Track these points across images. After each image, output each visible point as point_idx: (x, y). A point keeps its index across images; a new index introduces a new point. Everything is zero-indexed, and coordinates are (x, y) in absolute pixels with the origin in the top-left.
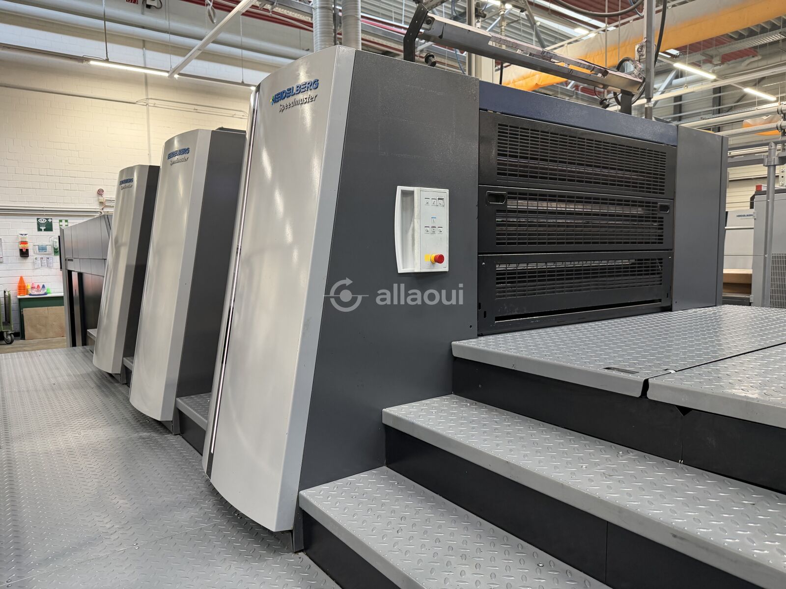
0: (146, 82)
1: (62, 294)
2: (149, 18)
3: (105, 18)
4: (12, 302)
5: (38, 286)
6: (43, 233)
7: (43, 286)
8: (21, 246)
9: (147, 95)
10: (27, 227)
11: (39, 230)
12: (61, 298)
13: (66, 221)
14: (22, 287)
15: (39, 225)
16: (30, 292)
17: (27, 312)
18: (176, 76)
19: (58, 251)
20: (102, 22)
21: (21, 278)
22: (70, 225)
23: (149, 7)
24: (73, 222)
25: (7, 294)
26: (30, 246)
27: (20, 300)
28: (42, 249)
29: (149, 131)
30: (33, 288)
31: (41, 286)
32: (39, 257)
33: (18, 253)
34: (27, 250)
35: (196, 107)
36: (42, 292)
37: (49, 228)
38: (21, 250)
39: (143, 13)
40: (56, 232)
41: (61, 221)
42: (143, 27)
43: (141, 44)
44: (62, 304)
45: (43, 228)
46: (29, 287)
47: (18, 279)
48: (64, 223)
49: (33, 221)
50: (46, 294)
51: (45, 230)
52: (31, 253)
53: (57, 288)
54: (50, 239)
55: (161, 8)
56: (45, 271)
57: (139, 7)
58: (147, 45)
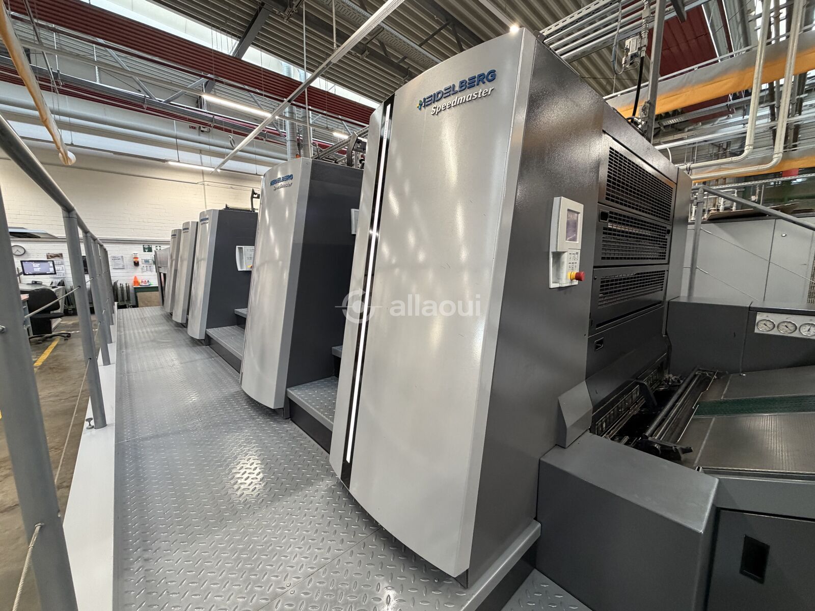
0: (203, 173)
1: (157, 285)
2: (203, 138)
3: (176, 138)
4: (130, 289)
5: (145, 281)
6: (147, 253)
7: (148, 281)
8: (135, 260)
9: (203, 179)
10: (138, 250)
11: (145, 251)
12: (157, 287)
13: (160, 247)
14: (136, 282)
15: (144, 249)
16: (140, 284)
17: (139, 294)
18: (219, 170)
19: (155, 263)
20: (175, 140)
21: (135, 278)
22: (162, 249)
23: (202, 131)
24: (164, 247)
25: (127, 285)
26: (140, 260)
27: (135, 288)
28: (147, 261)
29: (205, 199)
30: (142, 282)
31: (147, 281)
32: (145, 265)
33: (133, 264)
34: (138, 262)
35: (232, 186)
36: (147, 284)
37: (150, 250)
38: (135, 262)
39: (199, 135)
40: (153, 253)
41: (157, 247)
42: (200, 143)
43: (199, 152)
44: (158, 291)
45: (147, 250)
46: (140, 282)
47: (133, 278)
48: (158, 248)
49: (141, 247)
50: (150, 285)
51: (148, 251)
52: (140, 263)
53: (155, 283)
54: (150, 256)
55: (209, 132)
56: (149, 273)
57: (196, 131)
58: (202, 152)
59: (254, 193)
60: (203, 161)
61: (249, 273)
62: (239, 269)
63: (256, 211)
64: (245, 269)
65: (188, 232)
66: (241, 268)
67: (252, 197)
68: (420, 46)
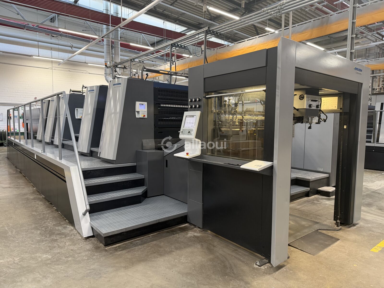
7: (16, 129)
9: (52, 66)
14: (9, 129)
16: (11, 130)
20: (37, 42)
23: (53, 37)
26: (12, 116)
28: (16, 117)
39: (51, 39)
42: (51, 44)
43: (50, 49)
50: (17, 131)
52: (12, 118)
55: (57, 37)
56: (17, 124)
57: (50, 36)
58: (52, 49)
59: (83, 86)
60: (53, 54)
61: (80, 120)
62: (76, 118)
63: (84, 94)
64: (78, 118)
65: (54, 102)
66: (77, 117)
67: (83, 88)
68: (171, 5)
